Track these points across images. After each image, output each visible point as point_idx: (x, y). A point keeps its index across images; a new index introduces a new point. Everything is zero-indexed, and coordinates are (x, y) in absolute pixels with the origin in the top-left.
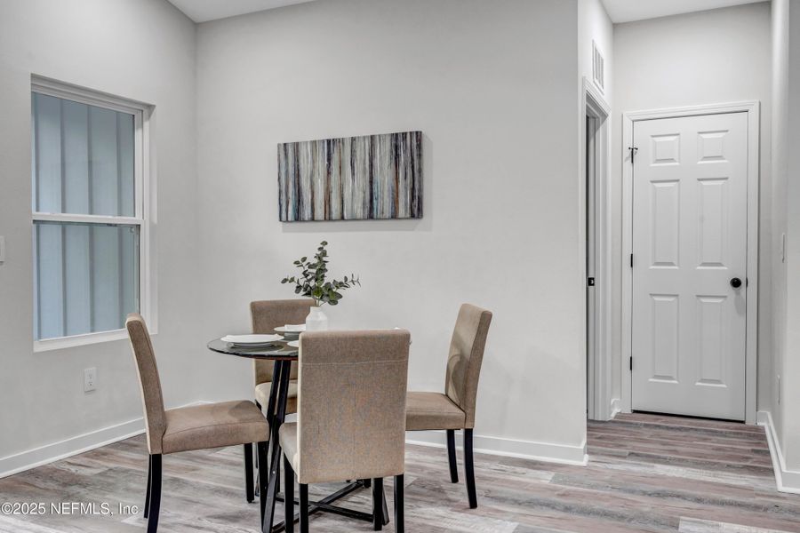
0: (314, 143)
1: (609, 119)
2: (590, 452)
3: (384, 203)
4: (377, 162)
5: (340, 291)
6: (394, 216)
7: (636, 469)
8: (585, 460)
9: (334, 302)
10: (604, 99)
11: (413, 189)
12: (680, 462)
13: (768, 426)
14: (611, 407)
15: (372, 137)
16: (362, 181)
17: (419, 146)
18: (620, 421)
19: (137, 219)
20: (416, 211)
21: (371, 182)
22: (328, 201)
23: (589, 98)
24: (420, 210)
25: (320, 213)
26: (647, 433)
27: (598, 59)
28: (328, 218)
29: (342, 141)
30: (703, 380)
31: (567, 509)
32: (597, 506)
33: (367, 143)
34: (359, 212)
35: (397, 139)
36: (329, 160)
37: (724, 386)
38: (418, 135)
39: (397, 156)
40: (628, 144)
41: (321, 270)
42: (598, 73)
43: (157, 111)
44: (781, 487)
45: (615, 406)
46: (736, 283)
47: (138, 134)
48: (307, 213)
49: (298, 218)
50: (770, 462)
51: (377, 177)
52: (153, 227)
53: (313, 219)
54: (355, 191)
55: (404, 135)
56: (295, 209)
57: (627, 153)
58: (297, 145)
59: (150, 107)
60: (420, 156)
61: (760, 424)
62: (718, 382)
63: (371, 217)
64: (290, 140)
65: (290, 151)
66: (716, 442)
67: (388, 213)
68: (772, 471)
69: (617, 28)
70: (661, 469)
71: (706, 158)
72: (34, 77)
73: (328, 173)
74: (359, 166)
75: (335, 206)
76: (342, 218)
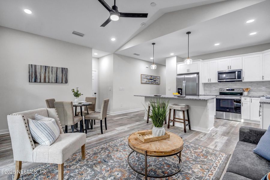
0: (41, 66)
3: (60, 80)
4: (58, 72)
6: (62, 83)
11: (66, 78)
15: (57, 68)
16: (54, 75)
20: (66, 82)
21: (57, 76)
22: (45, 79)
25: (42, 81)
28: (45, 82)
29: (49, 67)
34: (54, 81)
36: (45, 70)
38: (67, 68)
39: (63, 72)
46: (95, 93)
48: (39, 80)
49: (35, 81)
51: (58, 75)
53: (40, 82)
54: (52, 77)
55: (64, 68)
56: (35, 79)
58: (35, 66)
60: (67, 71)
63: (56, 82)
64: (33, 64)
65: (33, 67)
67: (60, 82)
73: (45, 73)
74: (53, 72)
75: (47, 80)
76: (49, 82)
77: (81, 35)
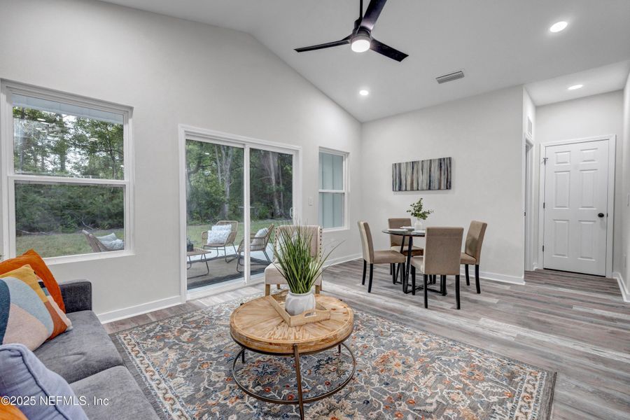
0: (407, 163)
1: (534, 147)
2: (525, 281)
3: (435, 184)
4: (432, 169)
5: (426, 215)
6: (439, 189)
7: (549, 288)
8: (524, 283)
9: (424, 219)
10: (532, 139)
11: (447, 179)
12: (571, 288)
13: (619, 278)
14: (533, 266)
15: (431, 160)
16: (426, 176)
17: (450, 163)
18: (537, 272)
19: (343, 191)
20: (449, 186)
21: (430, 177)
22: (412, 183)
23: (527, 141)
24: (450, 186)
25: (409, 188)
26: (552, 277)
27: (530, 124)
28: (412, 189)
29: (418, 162)
30: (582, 257)
31: (519, 298)
32: (533, 298)
33: (429, 162)
34: (425, 188)
35: (441, 161)
36: (413, 168)
37: (594, 260)
38: (450, 159)
39: (441, 167)
40: (543, 156)
41: (420, 208)
42: (530, 130)
43: (350, 154)
44: (625, 300)
45: (535, 267)
46: (601, 215)
47: (344, 162)
48: (404, 188)
49: (400, 190)
50: (620, 292)
51: (432, 174)
52: (348, 194)
53: (406, 190)
54: (423, 179)
55: (444, 159)
56: (399, 186)
57: (542, 160)
58: (400, 164)
59: (348, 153)
60: (450, 166)
61: (614, 278)
62: (591, 258)
63: (430, 189)
64: (397, 162)
65: (397, 167)
66: (589, 283)
67: (437, 187)
68: (621, 295)
69: (538, 108)
70: (560, 289)
71: (585, 161)
72: (320, 147)
73: (413, 173)
74: (425, 171)
75: (415, 185)
76: (418, 190)
77: (459, 76)
